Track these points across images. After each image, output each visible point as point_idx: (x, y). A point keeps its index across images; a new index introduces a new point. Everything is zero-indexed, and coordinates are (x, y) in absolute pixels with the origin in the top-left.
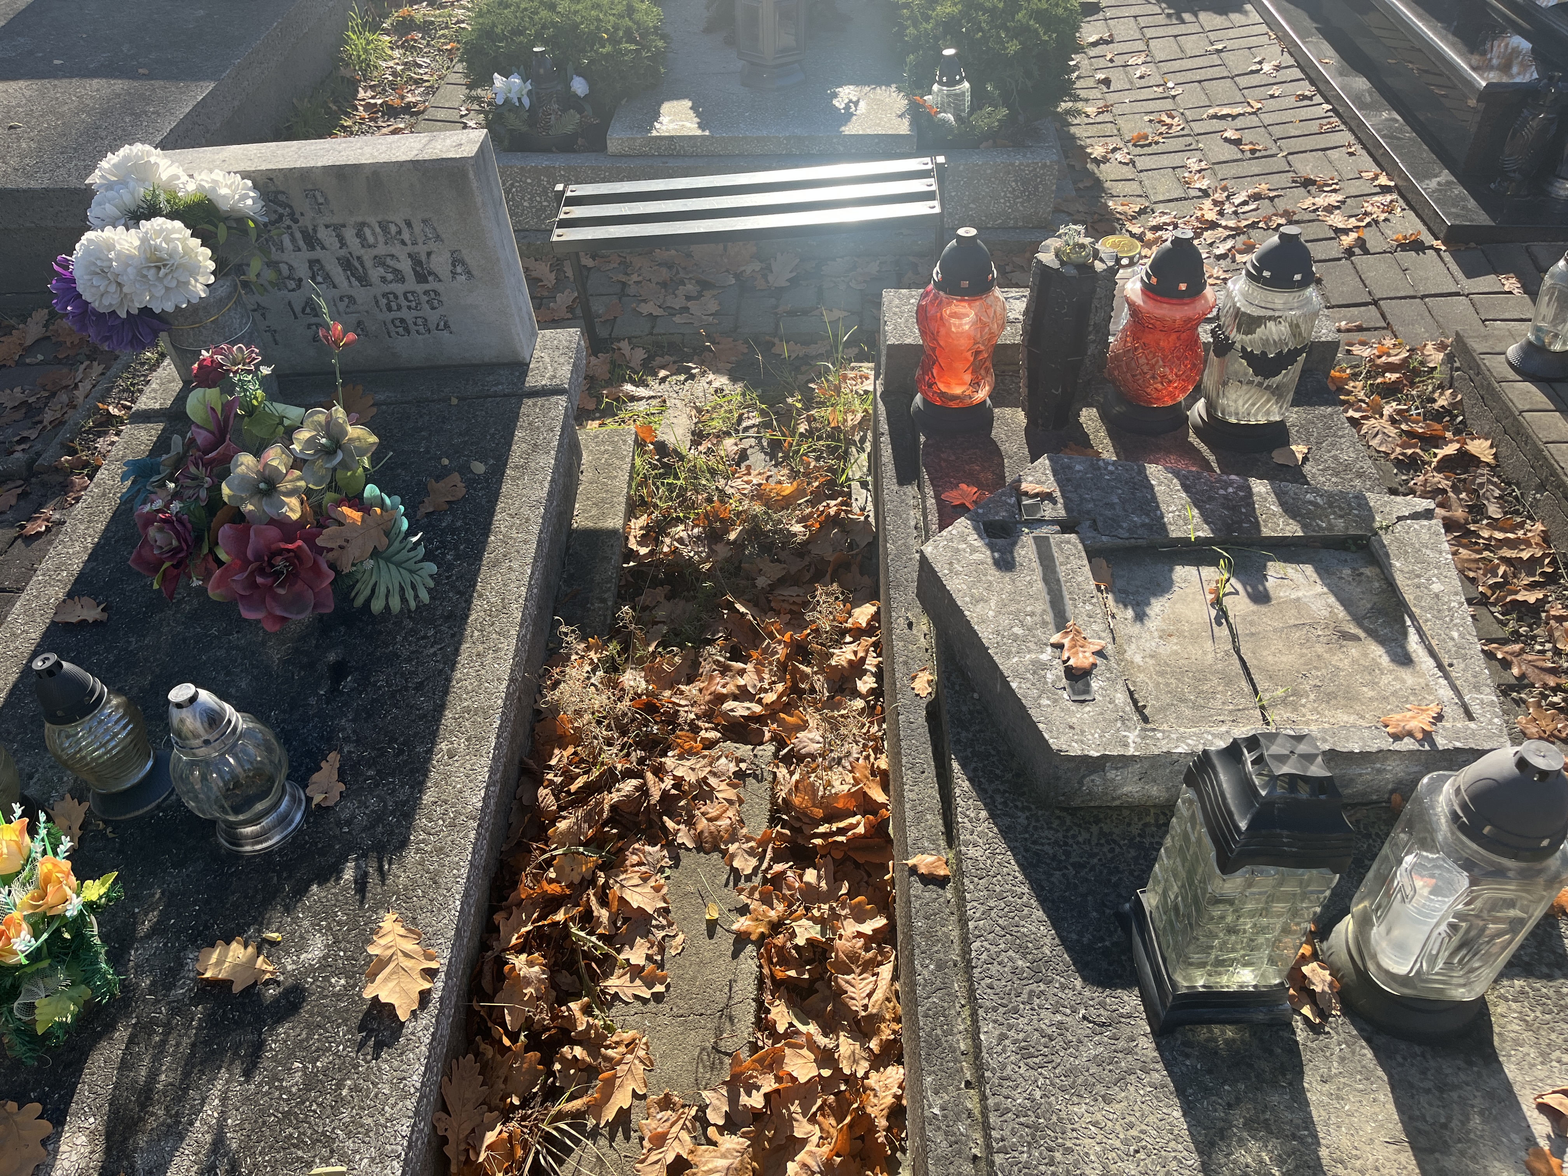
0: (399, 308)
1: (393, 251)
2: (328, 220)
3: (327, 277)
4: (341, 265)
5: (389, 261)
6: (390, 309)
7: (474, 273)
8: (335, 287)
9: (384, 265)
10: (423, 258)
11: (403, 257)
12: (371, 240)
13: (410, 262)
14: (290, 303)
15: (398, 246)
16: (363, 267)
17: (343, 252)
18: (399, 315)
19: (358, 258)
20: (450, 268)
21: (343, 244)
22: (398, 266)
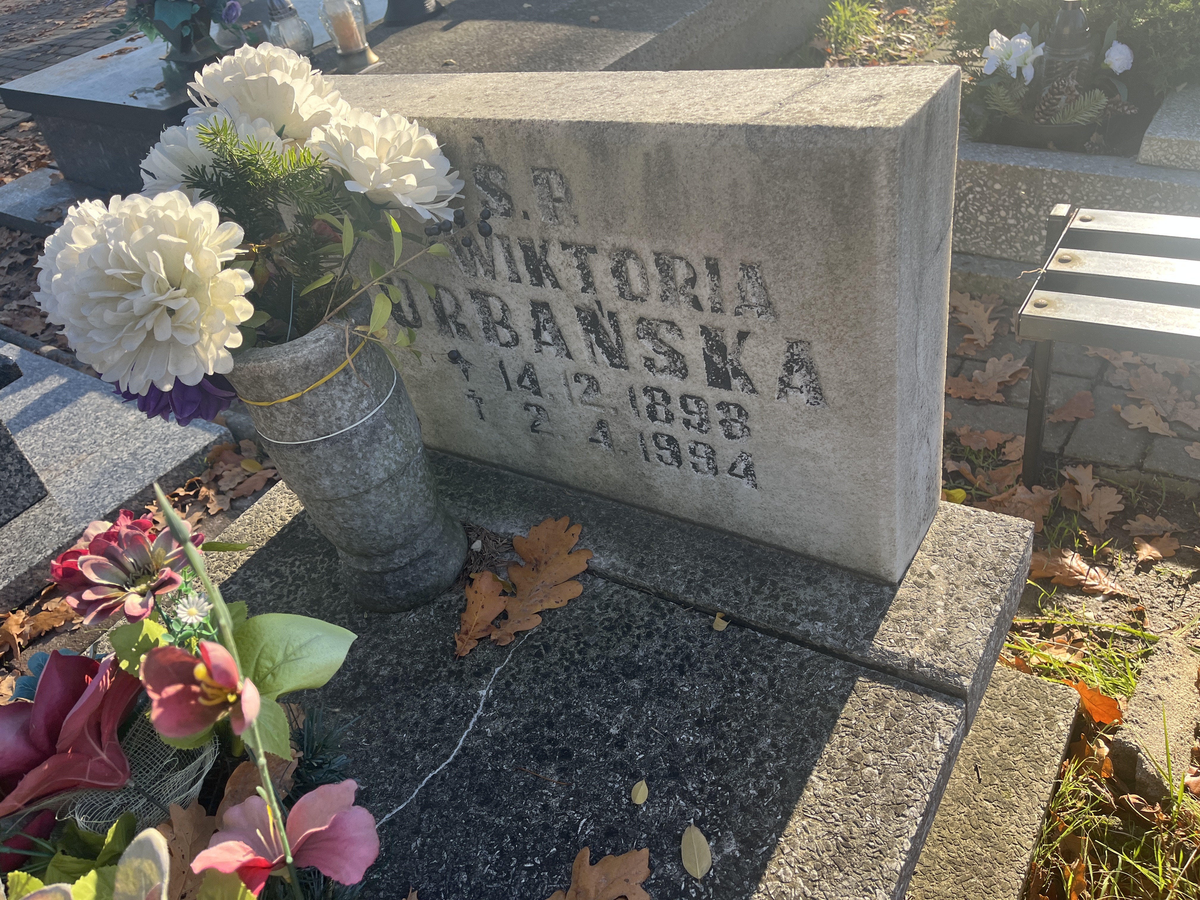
0: (670, 418)
1: (676, 316)
2: (566, 232)
3: (558, 336)
4: (582, 320)
5: (663, 332)
6: (653, 416)
7: (830, 394)
8: (569, 355)
9: (653, 336)
10: (730, 340)
11: (691, 330)
12: (638, 286)
13: (701, 342)
14: (501, 362)
15: (686, 308)
16: (618, 331)
17: (586, 299)
18: (667, 429)
19: (612, 315)
20: (780, 372)
21: (588, 285)
22: (679, 345)
